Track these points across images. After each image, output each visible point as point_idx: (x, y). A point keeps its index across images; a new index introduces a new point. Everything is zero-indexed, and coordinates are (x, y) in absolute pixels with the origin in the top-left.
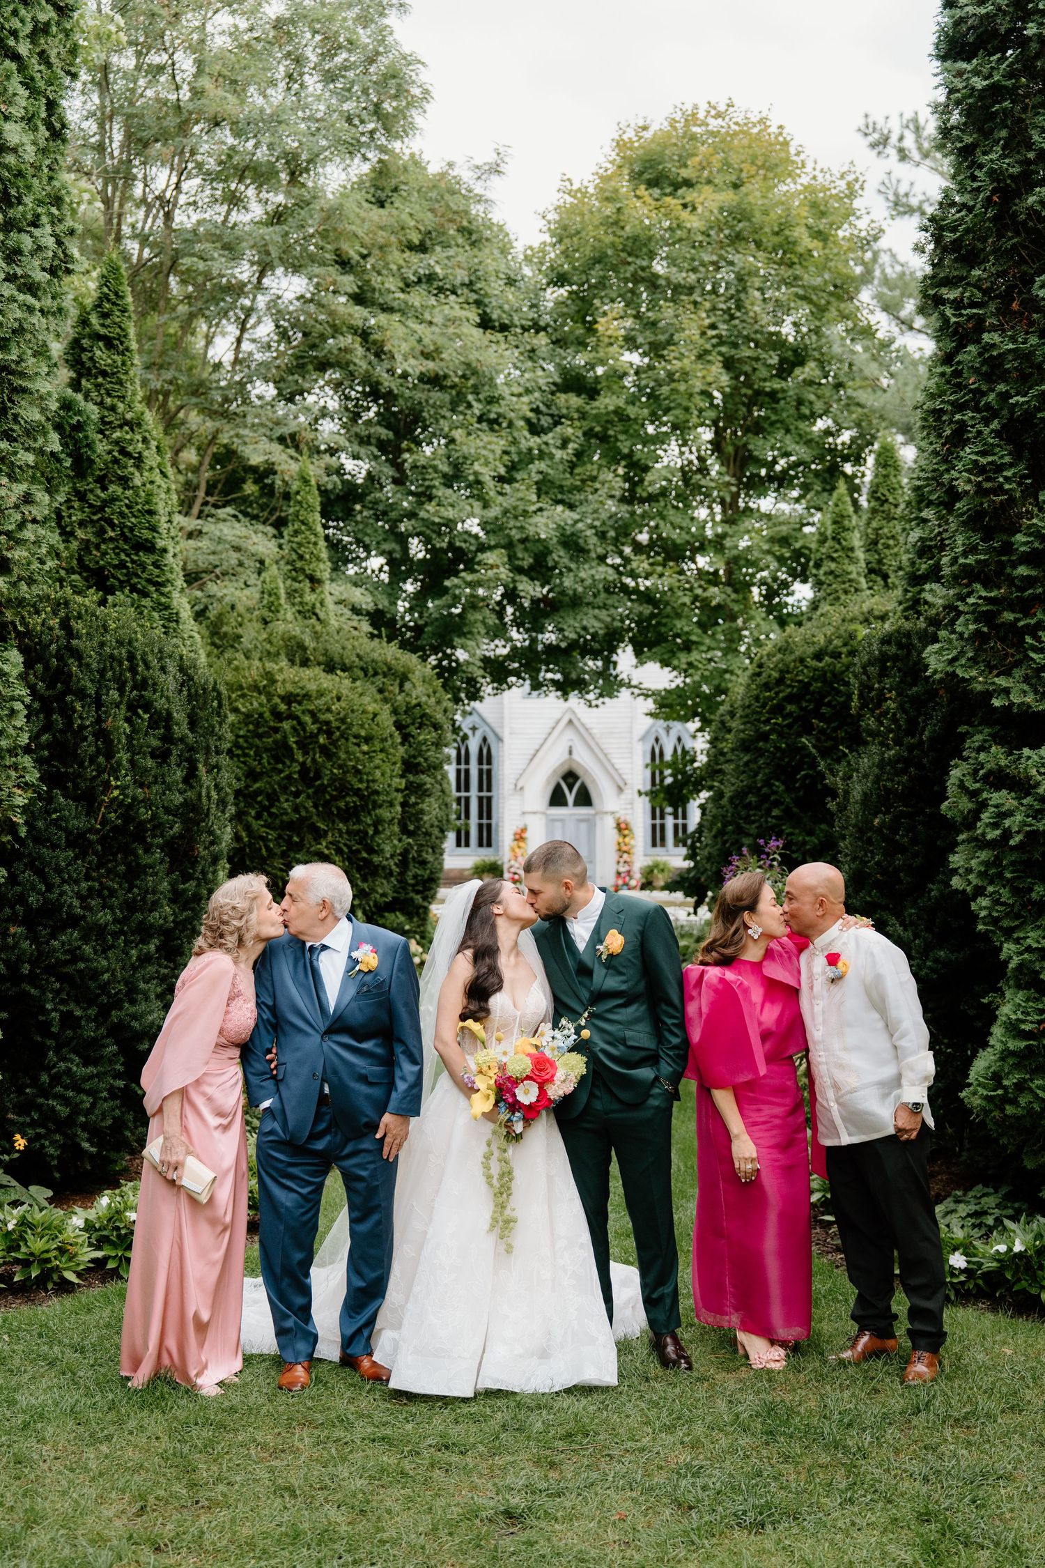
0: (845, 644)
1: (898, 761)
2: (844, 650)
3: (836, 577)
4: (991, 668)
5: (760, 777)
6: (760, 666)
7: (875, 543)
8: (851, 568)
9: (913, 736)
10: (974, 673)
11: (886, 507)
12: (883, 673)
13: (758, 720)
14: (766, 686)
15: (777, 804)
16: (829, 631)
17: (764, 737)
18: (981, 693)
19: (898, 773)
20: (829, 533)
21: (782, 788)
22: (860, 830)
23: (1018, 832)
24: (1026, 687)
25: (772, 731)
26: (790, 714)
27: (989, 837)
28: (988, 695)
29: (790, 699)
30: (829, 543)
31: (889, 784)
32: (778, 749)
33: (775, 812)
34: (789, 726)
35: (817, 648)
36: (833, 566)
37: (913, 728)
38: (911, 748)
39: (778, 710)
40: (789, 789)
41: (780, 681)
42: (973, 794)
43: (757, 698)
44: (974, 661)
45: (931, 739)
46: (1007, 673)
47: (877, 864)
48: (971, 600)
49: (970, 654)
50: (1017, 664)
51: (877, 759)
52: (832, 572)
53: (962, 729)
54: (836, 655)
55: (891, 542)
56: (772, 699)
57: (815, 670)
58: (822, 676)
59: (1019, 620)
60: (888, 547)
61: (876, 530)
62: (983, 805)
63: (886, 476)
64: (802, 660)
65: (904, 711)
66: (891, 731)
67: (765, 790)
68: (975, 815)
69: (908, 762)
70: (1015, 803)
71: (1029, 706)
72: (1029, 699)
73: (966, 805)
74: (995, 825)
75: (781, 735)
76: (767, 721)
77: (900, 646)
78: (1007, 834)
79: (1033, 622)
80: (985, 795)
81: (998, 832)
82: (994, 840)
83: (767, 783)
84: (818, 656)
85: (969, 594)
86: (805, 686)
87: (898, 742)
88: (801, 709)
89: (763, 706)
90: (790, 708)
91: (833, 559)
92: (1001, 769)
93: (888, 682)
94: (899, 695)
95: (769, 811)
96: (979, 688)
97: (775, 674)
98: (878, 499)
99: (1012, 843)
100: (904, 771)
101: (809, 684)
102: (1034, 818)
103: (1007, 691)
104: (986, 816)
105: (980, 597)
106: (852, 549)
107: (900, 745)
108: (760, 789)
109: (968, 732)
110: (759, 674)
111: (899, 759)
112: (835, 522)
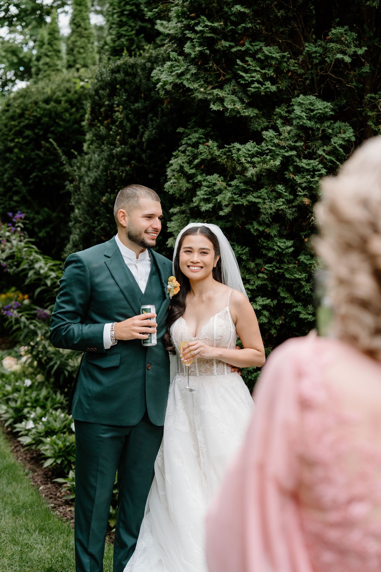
0: (64, 96)
1: (123, 156)
2: (63, 99)
3: (49, 67)
4: (209, 83)
5: (6, 176)
6: (8, 105)
7: (72, 50)
8: (58, 62)
9: (135, 138)
10: (196, 86)
11: (79, 29)
12: (113, 93)
13: (6, 140)
14: (12, 118)
15: (17, 193)
16: (54, 87)
17: (10, 150)
18: (201, 100)
19: (123, 164)
20: (46, 41)
21: (21, 183)
22: (89, 205)
23: (227, 206)
24: (236, 99)
25: (15, 146)
26: (27, 137)
27: (203, 209)
28: (205, 103)
29: (27, 127)
30: (46, 46)
31: (116, 172)
32: (19, 158)
33: (16, 198)
34: (27, 144)
35: (46, 96)
36: (48, 60)
37: (134, 133)
38: (133, 147)
39: (19, 133)
40: (25, 185)
41: (21, 115)
42: (189, 177)
43: (6, 126)
44: (196, 77)
45: (149, 140)
46: (221, 87)
47: (102, 229)
48: (199, 28)
49: (194, 71)
50: (228, 81)
51: (105, 154)
52: (47, 64)
53: (180, 130)
54: (58, 102)
55: (82, 50)
56: (15, 126)
57: (45, 110)
58: (49, 113)
59: (231, 47)
60: (79, 53)
61: (74, 42)
62: (198, 185)
63: (81, 11)
64: (36, 103)
65: (129, 120)
66: (118, 134)
67: (9, 184)
68: (192, 192)
69: (130, 157)
70: (224, 184)
71: (238, 112)
72: (238, 106)
73: (184, 184)
74: (207, 201)
75: (21, 149)
76: (12, 140)
77: (127, 73)
78: (219, 206)
79: (243, 49)
80: (199, 178)
81: (211, 205)
82: (207, 211)
83: (11, 179)
84: (47, 101)
85: (197, 24)
86: (38, 120)
87: (123, 142)
88: (35, 134)
89: (10, 130)
90: (28, 133)
91: (47, 56)
92: (213, 159)
93: (116, 100)
94: (124, 109)
95: (11, 198)
96: (200, 96)
97: (18, 111)
98: (75, 24)
99: (221, 213)
100: (128, 163)
101: (40, 119)
102: (240, 195)
103: (221, 100)
104: (201, 193)
105: (206, 26)
106: (59, 51)
107: (126, 144)
108: (5, 184)
109: (183, 133)
110: (7, 111)
111: (123, 154)
112: (50, 34)
